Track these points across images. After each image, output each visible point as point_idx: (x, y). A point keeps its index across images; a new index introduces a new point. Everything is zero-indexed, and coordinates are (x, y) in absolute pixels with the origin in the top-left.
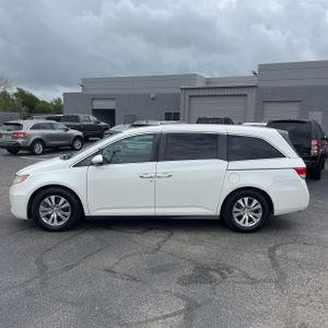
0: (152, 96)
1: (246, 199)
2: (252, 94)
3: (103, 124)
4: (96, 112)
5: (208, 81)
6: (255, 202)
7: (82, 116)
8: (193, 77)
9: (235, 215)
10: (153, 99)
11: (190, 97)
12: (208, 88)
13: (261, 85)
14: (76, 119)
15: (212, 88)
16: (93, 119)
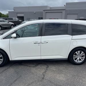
0: (35, 12)
1: (79, 52)
2: (64, 12)
3: (20, 21)
4: (18, 17)
5: (51, 8)
6: (82, 52)
7: (14, 18)
8: (46, 7)
9: (74, 58)
10: (35, 13)
11: (46, 12)
12: (51, 10)
13: (67, 9)
14: (12, 19)
15: (52, 10)
16: (17, 19)
